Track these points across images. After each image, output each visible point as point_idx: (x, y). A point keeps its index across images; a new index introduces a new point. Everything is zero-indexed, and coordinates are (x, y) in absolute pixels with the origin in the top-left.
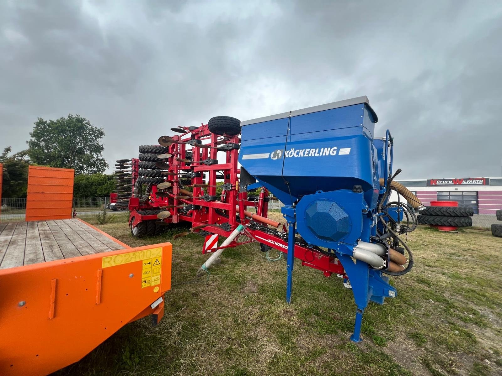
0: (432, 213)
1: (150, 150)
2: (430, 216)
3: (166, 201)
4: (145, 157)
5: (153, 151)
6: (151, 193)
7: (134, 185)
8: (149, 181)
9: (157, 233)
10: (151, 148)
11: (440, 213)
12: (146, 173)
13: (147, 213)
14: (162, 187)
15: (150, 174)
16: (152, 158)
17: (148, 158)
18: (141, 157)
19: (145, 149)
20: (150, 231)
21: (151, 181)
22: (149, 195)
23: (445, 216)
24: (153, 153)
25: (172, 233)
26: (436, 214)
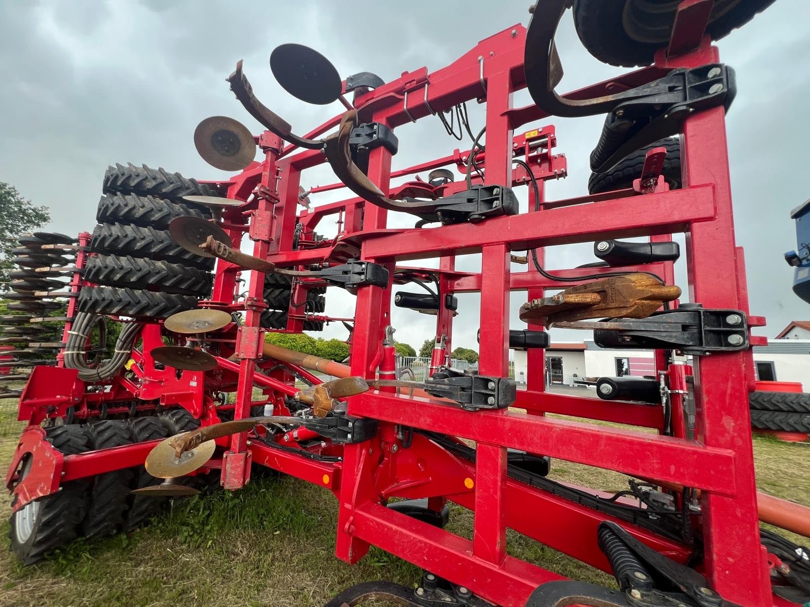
0: (766, 404)
1: (150, 185)
2: (763, 411)
3: (194, 384)
4: (126, 210)
5: (164, 190)
6: (137, 350)
7: (71, 322)
8: (129, 304)
9: (138, 519)
10: (155, 179)
11: (786, 406)
12: (122, 268)
13: (100, 433)
14: (189, 326)
15: (140, 274)
16: (157, 216)
17: (140, 212)
18: (107, 207)
19: (130, 176)
20: (103, 520)
21: (139, 302)
22: (129, 357)
23: (795, 411)
24: (163, 196)
25: (207, 512)
26: (776, 408)
